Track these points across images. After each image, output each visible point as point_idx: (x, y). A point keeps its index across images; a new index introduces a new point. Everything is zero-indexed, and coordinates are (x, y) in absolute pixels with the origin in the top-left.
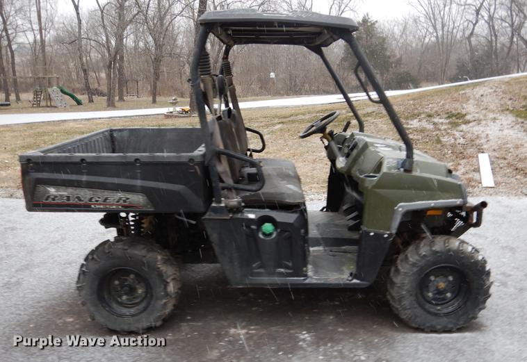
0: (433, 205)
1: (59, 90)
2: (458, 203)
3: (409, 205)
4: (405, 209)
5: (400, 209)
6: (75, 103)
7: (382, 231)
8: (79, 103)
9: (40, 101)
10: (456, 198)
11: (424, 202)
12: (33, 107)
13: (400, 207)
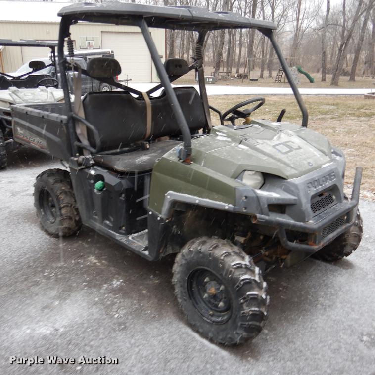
0: (197, 201)
1: (297, 69)
2: (226, 208)
3: (177, 195)
4: (172, 198)
5: (169, 197)
6: (308, 81)
7: (157, 213)
8: (311, 81)
9: (281, 78)
10: (225, 202)
11: (190, 196)
12: (275, 82)
13: (169, 194)
